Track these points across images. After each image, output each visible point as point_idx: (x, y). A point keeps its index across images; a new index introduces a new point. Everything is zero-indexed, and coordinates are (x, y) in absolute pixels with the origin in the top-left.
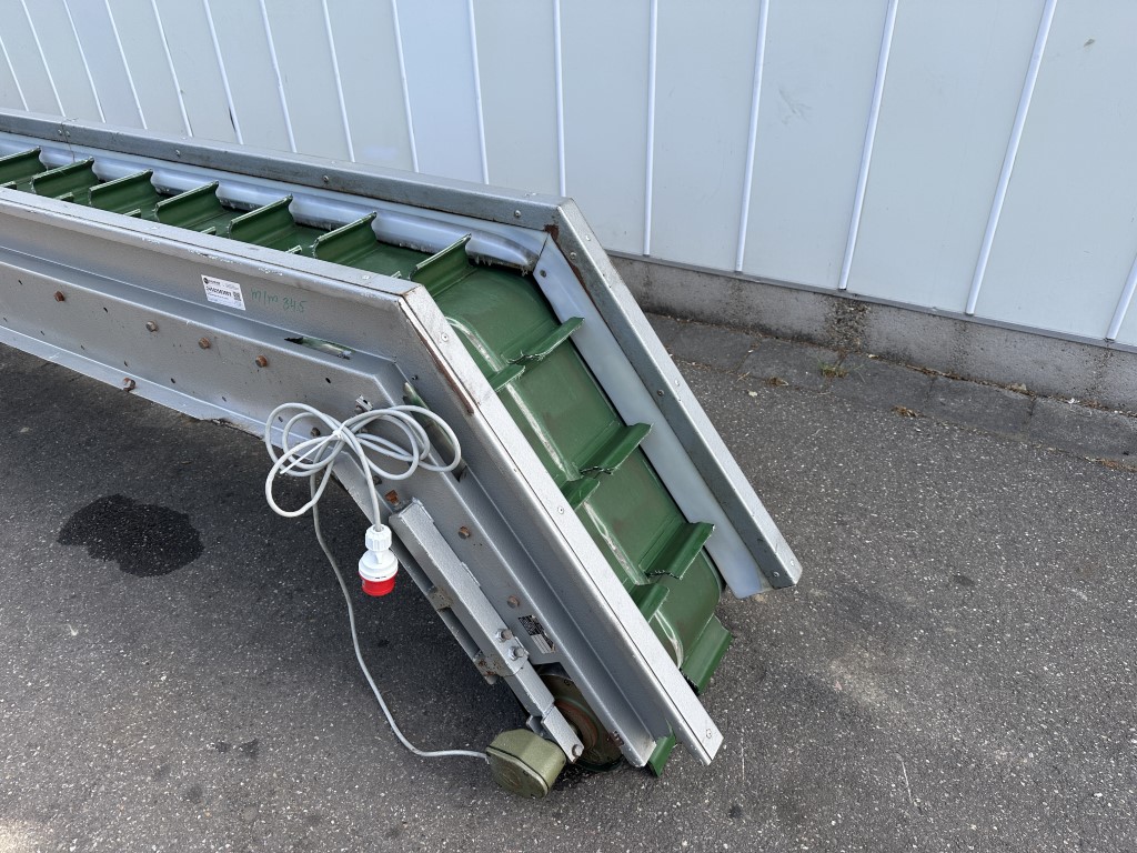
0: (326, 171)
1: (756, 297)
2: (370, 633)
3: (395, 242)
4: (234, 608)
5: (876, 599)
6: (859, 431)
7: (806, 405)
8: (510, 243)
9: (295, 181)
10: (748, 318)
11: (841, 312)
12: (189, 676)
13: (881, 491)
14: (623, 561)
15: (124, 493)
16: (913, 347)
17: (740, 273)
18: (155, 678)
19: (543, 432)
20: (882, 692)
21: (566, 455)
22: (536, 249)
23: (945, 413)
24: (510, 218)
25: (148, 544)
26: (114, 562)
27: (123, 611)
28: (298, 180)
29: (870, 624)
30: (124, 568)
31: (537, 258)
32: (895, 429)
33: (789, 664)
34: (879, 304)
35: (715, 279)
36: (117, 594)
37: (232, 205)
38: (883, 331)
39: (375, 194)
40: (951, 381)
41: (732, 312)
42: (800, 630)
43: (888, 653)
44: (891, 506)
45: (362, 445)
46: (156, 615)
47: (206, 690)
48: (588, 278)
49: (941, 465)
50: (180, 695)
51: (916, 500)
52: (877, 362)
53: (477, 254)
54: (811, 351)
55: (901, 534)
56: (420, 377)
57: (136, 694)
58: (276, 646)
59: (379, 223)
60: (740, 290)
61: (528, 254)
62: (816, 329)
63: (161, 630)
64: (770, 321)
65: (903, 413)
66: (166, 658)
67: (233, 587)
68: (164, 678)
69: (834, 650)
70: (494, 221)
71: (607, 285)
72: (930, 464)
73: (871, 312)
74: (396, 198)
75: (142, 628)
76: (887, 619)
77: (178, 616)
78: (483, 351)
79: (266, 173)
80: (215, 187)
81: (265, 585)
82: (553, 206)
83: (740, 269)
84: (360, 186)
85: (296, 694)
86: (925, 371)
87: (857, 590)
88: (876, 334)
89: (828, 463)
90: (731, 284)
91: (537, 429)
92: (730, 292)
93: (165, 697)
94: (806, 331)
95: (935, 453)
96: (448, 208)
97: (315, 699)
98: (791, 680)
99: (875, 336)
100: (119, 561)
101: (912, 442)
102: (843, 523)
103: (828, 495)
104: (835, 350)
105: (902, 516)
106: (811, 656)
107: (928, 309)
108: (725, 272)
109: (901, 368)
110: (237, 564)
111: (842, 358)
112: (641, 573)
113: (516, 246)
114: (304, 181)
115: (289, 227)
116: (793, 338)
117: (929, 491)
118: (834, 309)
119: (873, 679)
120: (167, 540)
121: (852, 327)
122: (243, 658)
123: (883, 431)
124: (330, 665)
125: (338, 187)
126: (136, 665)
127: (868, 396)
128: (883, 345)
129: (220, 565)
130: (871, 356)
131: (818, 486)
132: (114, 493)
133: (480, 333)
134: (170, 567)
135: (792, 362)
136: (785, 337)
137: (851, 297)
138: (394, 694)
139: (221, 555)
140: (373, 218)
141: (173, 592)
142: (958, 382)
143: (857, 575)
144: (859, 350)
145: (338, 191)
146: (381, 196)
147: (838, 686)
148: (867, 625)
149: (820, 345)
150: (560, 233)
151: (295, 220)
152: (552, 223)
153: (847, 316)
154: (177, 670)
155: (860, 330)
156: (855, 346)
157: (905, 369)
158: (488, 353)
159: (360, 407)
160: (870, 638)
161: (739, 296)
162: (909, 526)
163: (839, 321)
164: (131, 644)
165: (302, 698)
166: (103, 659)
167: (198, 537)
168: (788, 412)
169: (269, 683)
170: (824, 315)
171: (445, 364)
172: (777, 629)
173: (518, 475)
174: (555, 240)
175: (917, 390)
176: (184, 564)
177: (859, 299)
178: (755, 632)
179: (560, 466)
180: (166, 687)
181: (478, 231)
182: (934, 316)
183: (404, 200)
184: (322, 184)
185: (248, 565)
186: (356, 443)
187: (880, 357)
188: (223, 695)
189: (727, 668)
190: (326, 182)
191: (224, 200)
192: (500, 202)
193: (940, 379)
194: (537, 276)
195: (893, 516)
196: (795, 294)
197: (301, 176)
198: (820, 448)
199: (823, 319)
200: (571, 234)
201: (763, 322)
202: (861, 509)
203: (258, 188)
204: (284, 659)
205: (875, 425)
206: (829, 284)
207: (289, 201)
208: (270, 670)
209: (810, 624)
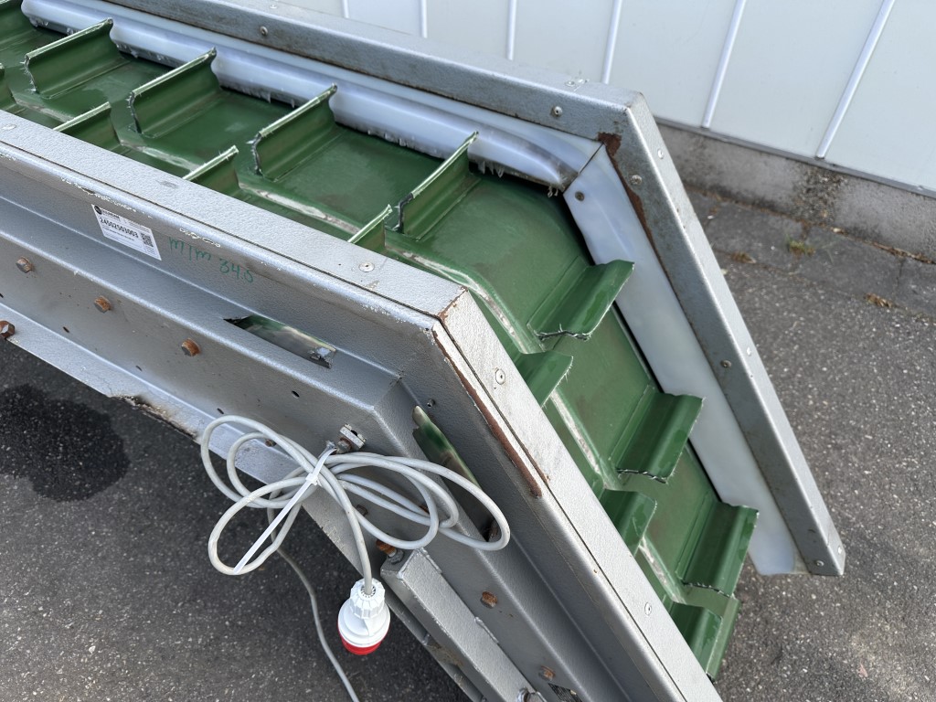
0: (265, 21)
1: (720, 157)
2: (329, 589)
3: (361, 128)
4: (169, 549)
5: (886, 550)
6: (837, 326)
7: (778, 289)
8: (535, 149)
9: (218, 29)
10: (708, 178)
11: (812, 181)
12: (121, 646)
13: (871, 405)
14: (660, 573)
15: (34, 383)
16: (885, 225)
17: (706, 129)
18: (82, 648)
19: (577, 426)
20: (911, 679)
21: (602, 451)
22: (574, 162)
23: (918, 303)
24: (544, 116)
25: (65, 454)
26: (26, 480)
27: (40, 550)
28: (224, 28)
29: (885, 584)
30: (38, 489)
31: (575, 175)
32: (874, 325)
33: (805, 639)
34: (857, 178)
35: (677, 133)
36: (31, 526)
37: (134, 53)
38: (856, 205)
39: (337, 59)
40: (921, 264)
41: (691, 170)
42: (812, 592)
43: (910, 625)
44: (884, 426)
45: (348, 492)
46: (78, 557)
47: (144, 667)
48: (651, 211)
49: (928, 373)
50: (113, 674)
51: (909, 418)
52: (843, 237)
53: (482, 159)
54: (773, 220)
55: (900, 463)
56: (438, 402)
57: (60, 672)
58: (222, 605)
59: (340, 100)
60: (703, 147)
61: (562, 169)
62: (782, 197)
63: (86, 579)
64: (731, 183)
65: (876, 303)
66: (93, 619)
67: (166, 519)
68: (92, 649)
69: (853, 621)
70: (516, 117)
71: (681, 225)
72: (917, 372)
73: (847, 185)
74: (367, 69)
75: (63, 575)
76: (902, 579)
77: (104, 558)
78: (506, 323)
79: (179, 14)
80: (107, 28)
81: (203, 516)
82: (619, 107)
83: (707, 125)
84: (313, 47)
85: (248, 675)
86: (893, 252)
87: (865, 538)
88: (847, 208)
89: (812, 367)
90: (694, 140)
91: (571, 423)
92: (691, 149)
93: (95, 675)
94: (769, 197)
95: (920, 356)
96: (447, 90)
97: (272, 682)
98: (811, 662)
99: (845, 209)
100: (31, 480)
101: (894, 341)
102: (837, 447)
103: (817, 409)
104: (797, 221)
105: (898, 439)
106: (828, 629)
107: (914, 187)
108: (690, 127)
109: (867, 245)
110: (169, 485)
111: (806, 230)
112: (677, 580)
113: (545, 155)
114: (232, 30)
115: (213, 93)
116: (753, 204)
117: (920, 407)
118: (806, 178)
119: (899, 660)
120: (87, 451)
121: (821, 198)
122: (185, 622)
123: (861, 327)
124: (286, 634)
125: (281, 43)
126: (59, 630)
127: (839, 279)
128: (852, 220)
129: (150, 487)
130: (836, 230)
131: (805, 396)
132: (23, 382)
133: (500, 294)
134: (92, 488)
135: (755, 233)
136: (745, 202)
137: (828, 167)
138: (364, 677)
139: (150, 472)
140: (333, 93)
141: (97, 526)
142: (928, 266)
143: (862, 518)
144: (823, 222)
145: (281, 50)
146: (345, 62)
147: (863, 672)
148: (882, 586)
149: (783, 213)
150: (622, 146)
151: (221, 83)
152: (611, 131)
153: (819, 186)
154: (107, 638)
155: (829, 202)
156: (821, 218)
157: (872, 247)
158: (512, 324)
159: (348, 441)
160: (888, 605)
161: (702, 154)
162: (907, 452)
163: (809, 190)
164: (52, 597)
165: (258, 681)
166: (18, 619)
167: (121, 446)
168: (761, 297)
169: (217, 658)
170: (793, 183)
171: (501, 424)
172: (787, 590)
173: (599, 578)
174: (610, 154)
175: (886, 273)
176: (107, 483)
177: (838, 170)
178: (763, 594)
179: (596, 469)
180: (96, 663)
181: (488, 128)
182: (917, 195)
183: (380, 73)
184: (258, 38)
185: (182, 488)
186: (337, 489)
187: (846, 232)
188: (164, 676)
189: (739, 645)
190: (265, 35)
191: (122, 44)
192: (531, 92)
193: (910, 261)
194: (570, 198)
195: (889, 439)
196: (765, 158)
197: (228, 23)
198: (801, 348)
199: (791, 186)
200: (640, 150)
201: (724, 183)
202: (853, 428)
203: (167, 33)
204: (233, 624)
205: (853, 319)
206: (806, 151)
207: (212, 58)
208: (217, 638)
209: (821, 584)
